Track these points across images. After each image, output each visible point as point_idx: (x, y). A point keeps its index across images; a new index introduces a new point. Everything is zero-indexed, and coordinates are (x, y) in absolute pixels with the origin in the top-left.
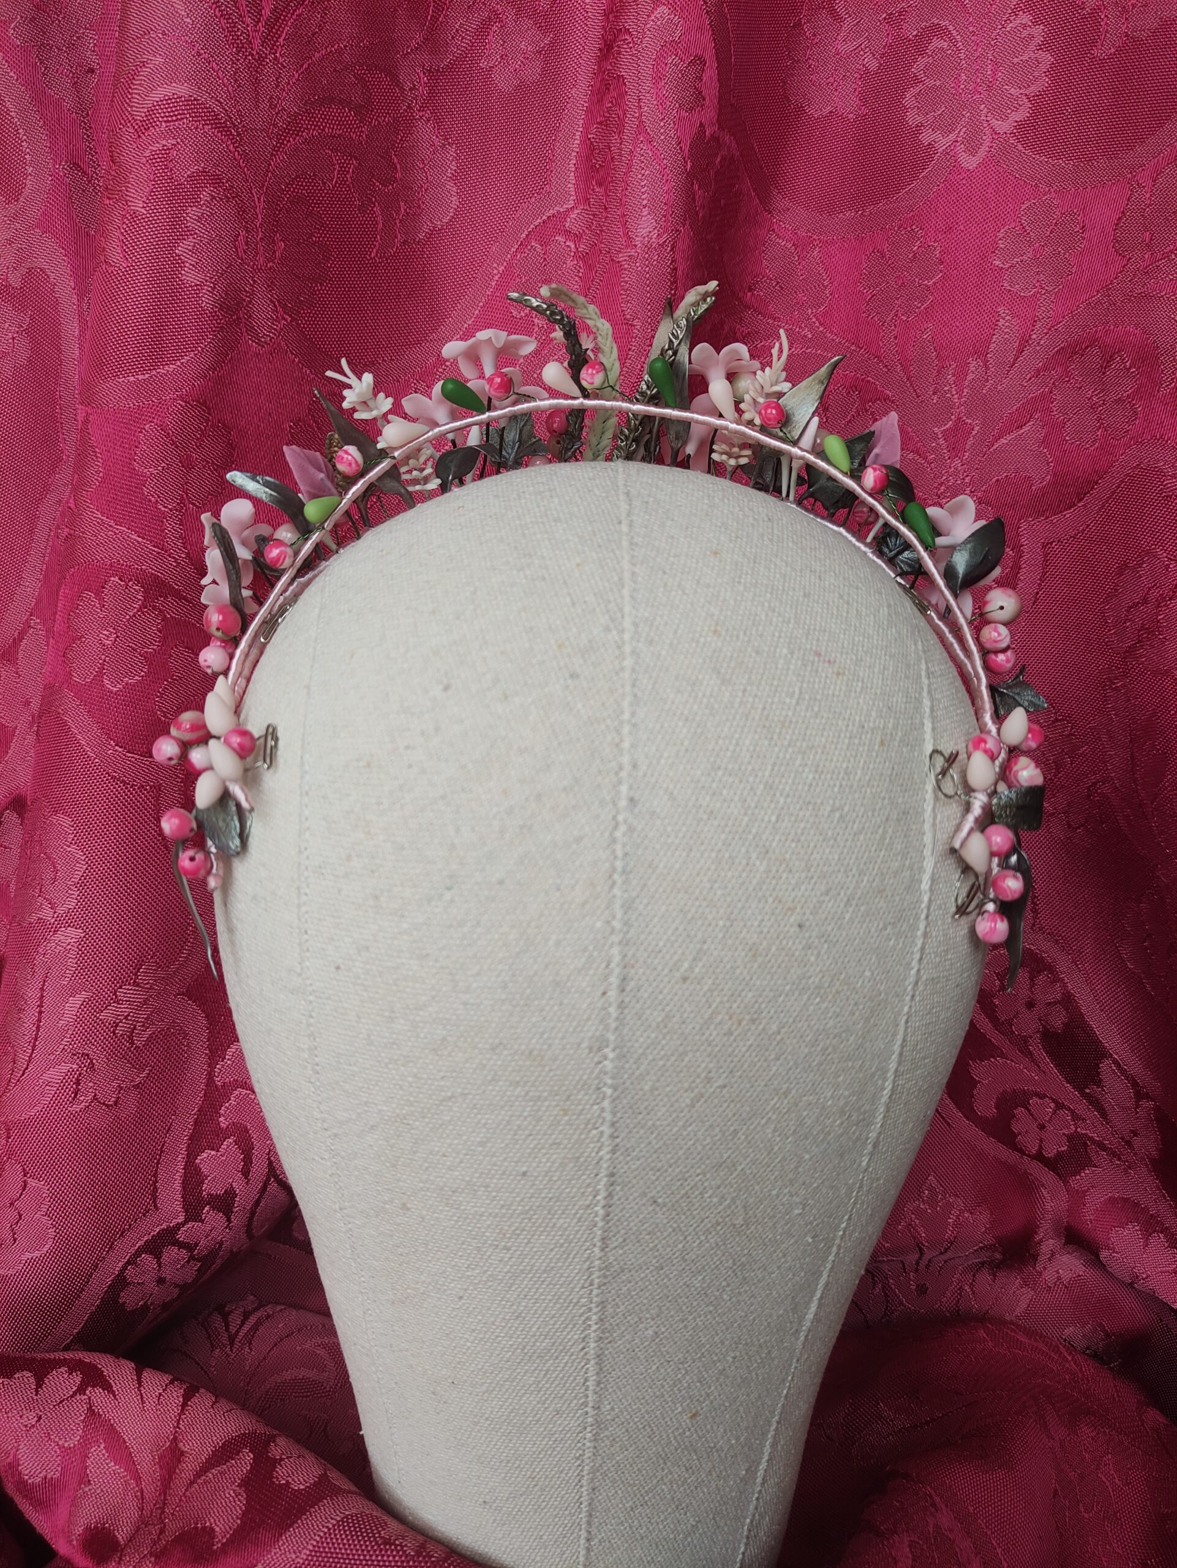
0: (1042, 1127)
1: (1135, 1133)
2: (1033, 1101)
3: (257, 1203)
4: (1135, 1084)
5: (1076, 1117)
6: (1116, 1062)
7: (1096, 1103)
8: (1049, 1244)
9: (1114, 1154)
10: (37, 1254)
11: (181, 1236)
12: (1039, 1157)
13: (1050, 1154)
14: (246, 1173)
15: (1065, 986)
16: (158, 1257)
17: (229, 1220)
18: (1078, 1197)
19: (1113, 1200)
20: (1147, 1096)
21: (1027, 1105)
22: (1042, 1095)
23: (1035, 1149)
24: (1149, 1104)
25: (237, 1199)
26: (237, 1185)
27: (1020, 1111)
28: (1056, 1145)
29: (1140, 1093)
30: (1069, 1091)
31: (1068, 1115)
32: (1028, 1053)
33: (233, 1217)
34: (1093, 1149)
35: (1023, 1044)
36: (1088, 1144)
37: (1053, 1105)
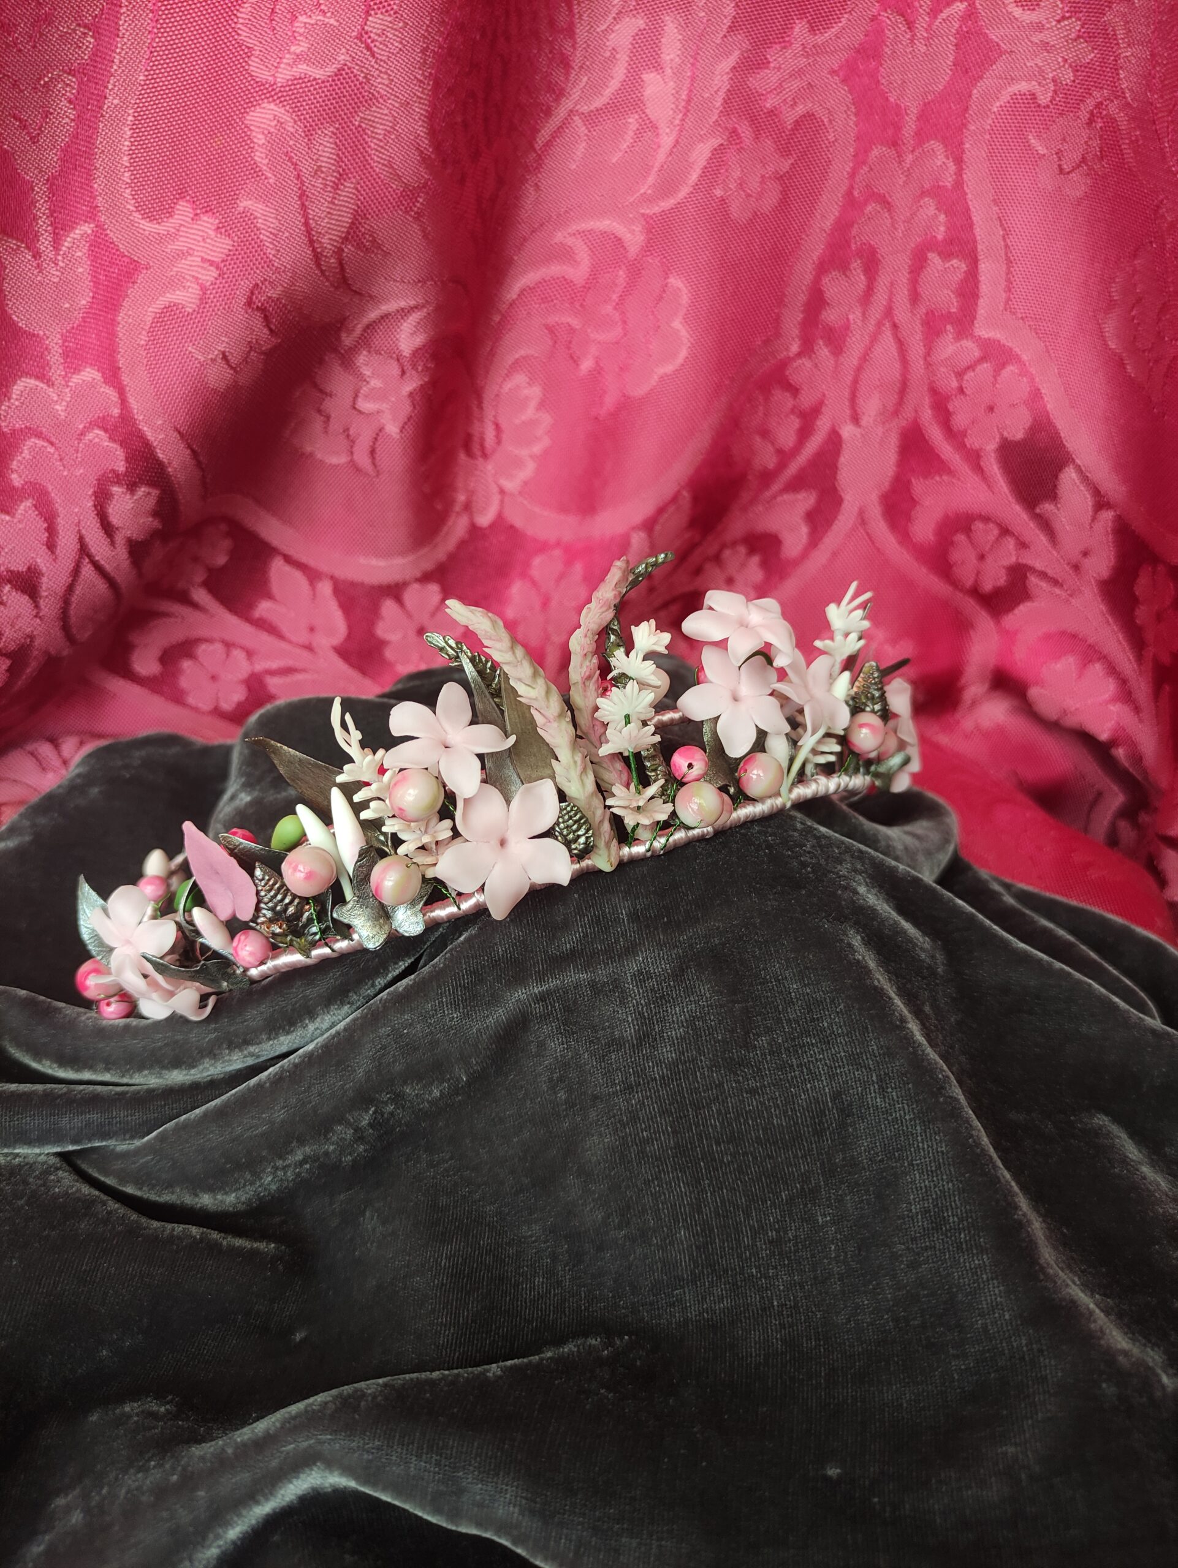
0: (982, 557)
1: (1085, 554)
2: (978, 526)
3: (70, 589)
4: (1096, 492)
5: (1023, 545)
6: (1079, 470)
7: (1046, 526)
8: (974, 688)
9: (1056, 582)
12: (975, 592)
13: (988, 586)
14: (51, 546)
15: (1032, 380)
17: (37, 606)
18: (1010, 637)
19: (1048, 637)
20: (1107, 505)
21: (967, 530)
22: (986, 519)
23: (969, 583)
24: (1108, 515)
25: (44, 580)
26: (42, 561)
27: (961, 538)
28: (994, 577)
29: (1101, 503)
30: (1016, 514)
31: (1010, 543)
32: (978, 469)
33: (42, 603)
34: (1033, 580)
35: (974, 459)
36: (1028, 575)
37: (996, 532)
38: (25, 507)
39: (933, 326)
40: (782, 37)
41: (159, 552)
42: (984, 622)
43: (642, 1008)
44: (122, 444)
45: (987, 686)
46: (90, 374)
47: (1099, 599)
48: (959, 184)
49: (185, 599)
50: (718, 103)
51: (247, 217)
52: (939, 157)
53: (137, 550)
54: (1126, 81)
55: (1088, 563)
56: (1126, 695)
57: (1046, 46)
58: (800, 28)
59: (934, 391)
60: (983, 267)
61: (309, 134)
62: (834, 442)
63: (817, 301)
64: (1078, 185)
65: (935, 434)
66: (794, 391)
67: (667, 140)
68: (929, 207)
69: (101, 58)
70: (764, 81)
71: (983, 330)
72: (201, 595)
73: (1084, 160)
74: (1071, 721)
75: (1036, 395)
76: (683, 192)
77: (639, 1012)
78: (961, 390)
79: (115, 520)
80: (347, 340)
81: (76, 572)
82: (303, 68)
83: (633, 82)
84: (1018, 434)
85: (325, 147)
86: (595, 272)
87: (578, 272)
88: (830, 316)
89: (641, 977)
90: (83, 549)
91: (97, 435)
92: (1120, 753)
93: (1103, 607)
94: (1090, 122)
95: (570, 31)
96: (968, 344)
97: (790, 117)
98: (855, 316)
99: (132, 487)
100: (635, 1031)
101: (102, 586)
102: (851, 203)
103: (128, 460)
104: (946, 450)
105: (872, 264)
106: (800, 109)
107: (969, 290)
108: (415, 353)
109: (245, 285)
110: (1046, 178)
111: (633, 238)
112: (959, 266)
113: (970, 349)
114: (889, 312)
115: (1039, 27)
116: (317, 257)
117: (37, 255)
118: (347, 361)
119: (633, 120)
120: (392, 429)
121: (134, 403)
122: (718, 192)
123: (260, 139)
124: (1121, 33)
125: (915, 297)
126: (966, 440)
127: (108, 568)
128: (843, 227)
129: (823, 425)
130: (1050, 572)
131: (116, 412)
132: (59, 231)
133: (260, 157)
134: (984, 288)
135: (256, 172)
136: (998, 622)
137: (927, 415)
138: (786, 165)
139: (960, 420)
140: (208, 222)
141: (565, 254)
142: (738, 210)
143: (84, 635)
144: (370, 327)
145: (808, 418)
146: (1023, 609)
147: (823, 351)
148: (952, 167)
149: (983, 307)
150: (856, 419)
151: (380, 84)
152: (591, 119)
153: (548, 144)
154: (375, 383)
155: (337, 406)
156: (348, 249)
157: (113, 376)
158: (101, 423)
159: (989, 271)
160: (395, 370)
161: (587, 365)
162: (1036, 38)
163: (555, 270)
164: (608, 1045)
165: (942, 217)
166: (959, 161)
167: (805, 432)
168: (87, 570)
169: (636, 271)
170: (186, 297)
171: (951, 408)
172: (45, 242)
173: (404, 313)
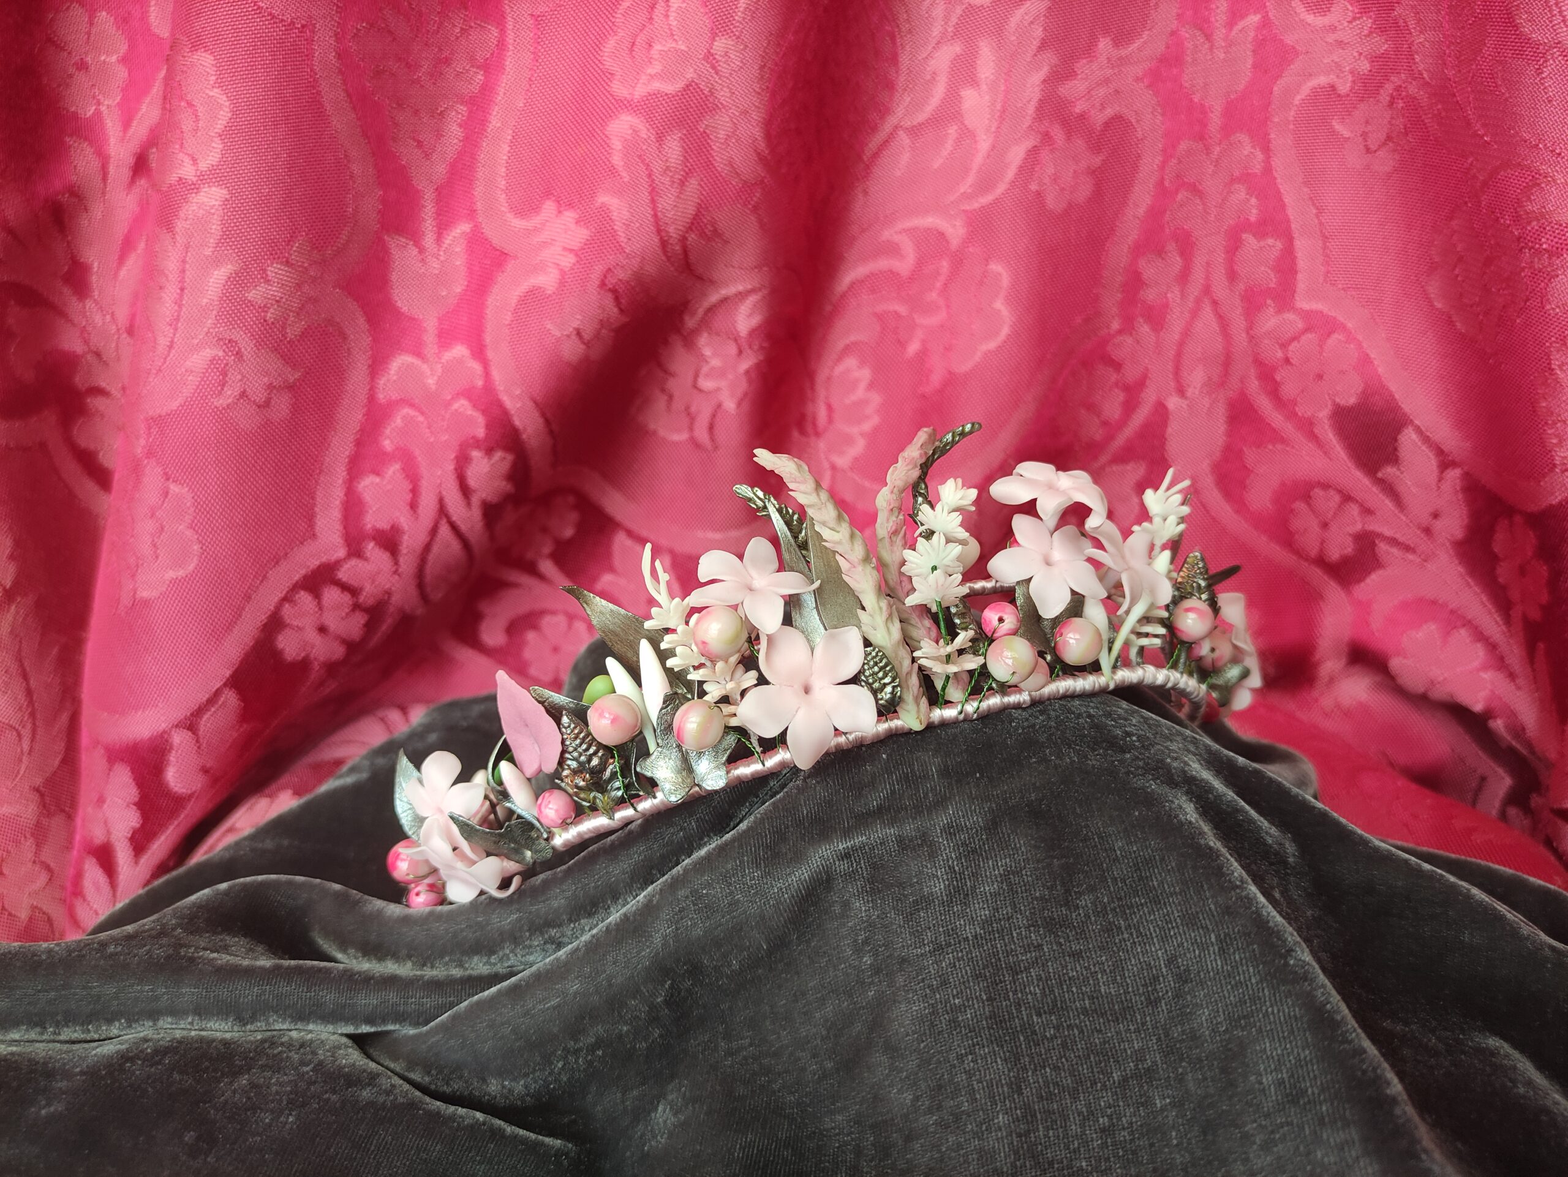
0: (1325, 525)
1: (1436, 516)
2: (1318, 492)
3: (427, 548)
4: (1440, 452)
5: (1367, 511)
6: (1418, 430)
7: (1390, 490)
8: (1330, 664)
9: (1408, 548)
10: (181, 573)
11: (343, 575)
12: (1321, 561)
13: (1334, 554)
14: (413, 506)
15: (1359, 345)
16: (317, 596)
17: (396, 563)
18: (1364, 608)
19: (1405, 605)
20: (1453, 464)
21: (1307, 498)
22: (1326, 486)
23: (1314, 553)
24: (1454, 474)
25: (406, 537)
26: (404, 520)
27: (1300, 506)
28: (1339, 546)
29: (1445, 463)
30: (1357, 479)
31: (1354, 510)
32: (1313, 437)
33: (401, 560)
34: (1382, 547)
35: (1308, 427)
36: (1377, 542)
37: (1337, 498)
38: (393, 470)
39: (1252, 303)
40: (1089, 50)
41: (510, 517)
42: (1333, 592)
43: (953, 862)
44: (484, 412)
45: (1343, 661)
46: (460, 351)
47: (1457, 562)
48: (1268, 170)
49: (532, 569)
50: (1031, 110)
51: (604, 213)
52: (1246, 147)
53: (491, 512)
54: (1423, 63)
55: (1438, 525)
56: (1499, 662)
57: (1340, 44)
58: (1104, 45)
59: (1258, 362)
60: (1298, 243)
61: (660, 138)
62: (1161, 412)
63: (1134, 283)
64: (1385, 161)
65: (1264, 404)
66: (1117, 366)
67: (984, 144)
68: (1240, 193)
69: (487, 90)
70: (1074, 89)
71: (1304, 303)
72: (547, 567)
73: (1389, 138)
74: (1439, 693)
75: (1365, 360)
76: (1001, 188)
77: (949, 866)
78: (1287, 361)
79: (472, 482)
80: (690, 322)
81: (434, 531)
82: (657, 85)
83: (953, 97)
84: (1350, 400)
85: (674, 148)
86: (920, 263)
87: (904, 265)
88: (1150, 295)
89: (950, 831)
90: (442, 510)
91: (463, 405)
92: (1498, 725)
93: (1461, 569)
94: (1391, 104)
95: (894, 59)
96: (1290, 316)
97: (1099, 118)
98: (1174, 295)
99: (489, 451)
100: (945, 887)
101: (456, 546)
102: (1163, 193)
103: (488, 427)
104: (1276, 418)
105: (1186, 245)
106: (1109, 112)
107: (1286, 266)
108: (752, 332)
109: (598, 270)
110: (1354, 158)
111: (955, 231)
112: (1274, 245)
113: (1292, 321)
114: (1207, 290)
115: (1333, 29)
116: (664, 244)
117: (422, 250)
118: (689, 341)
119: (953, 131)
120: (730, 405)
121: (496, 375)
122: (1034, 187)
123: (617, 144)
124: (1412, 23)
125: (1232, 276)
126: (1297, 409)
127: (463, 527)
128: (1155, 214)
129: (1149, 397)
130: (1399, 537)
131: (480, 383)
132: (442, 228)
133: (617, 160)
134: (1302, 263)
135: (613, 171)
136: (1349, 593)
137: (1254, 386)
138: (1097, 160)
139: (1289, 390)
140: (570, 216)
141: (893, 249)
142: (1053, 202)
143: (437, 596)
144: (711, 310)
145: (1133, 392)
146: (1374, 578)
147: (1144, 329)
148: (1260, 156)
149: (1302, 282)
150: (1181, 391)
151: (723, 95)
152: (915, 131)
153: (876, 155)
154: (715, 362)
155: (678, 385)
156: (692, 237)
157: (479, 352)
158: (467, 393)
159: (1304, 248)
160: (732, 349)
161: (913, 347)
162: (1331, 38)
163: (883, 264)
164: (916, 902)
165: (1253, 201)
166: (1267, 150)
167: (1130, 406)
168: (444, 530)
169: (958, 261)
170: (547, 280)
171: (1278, 378)
172: (429, 240)
173: (741, 296)
